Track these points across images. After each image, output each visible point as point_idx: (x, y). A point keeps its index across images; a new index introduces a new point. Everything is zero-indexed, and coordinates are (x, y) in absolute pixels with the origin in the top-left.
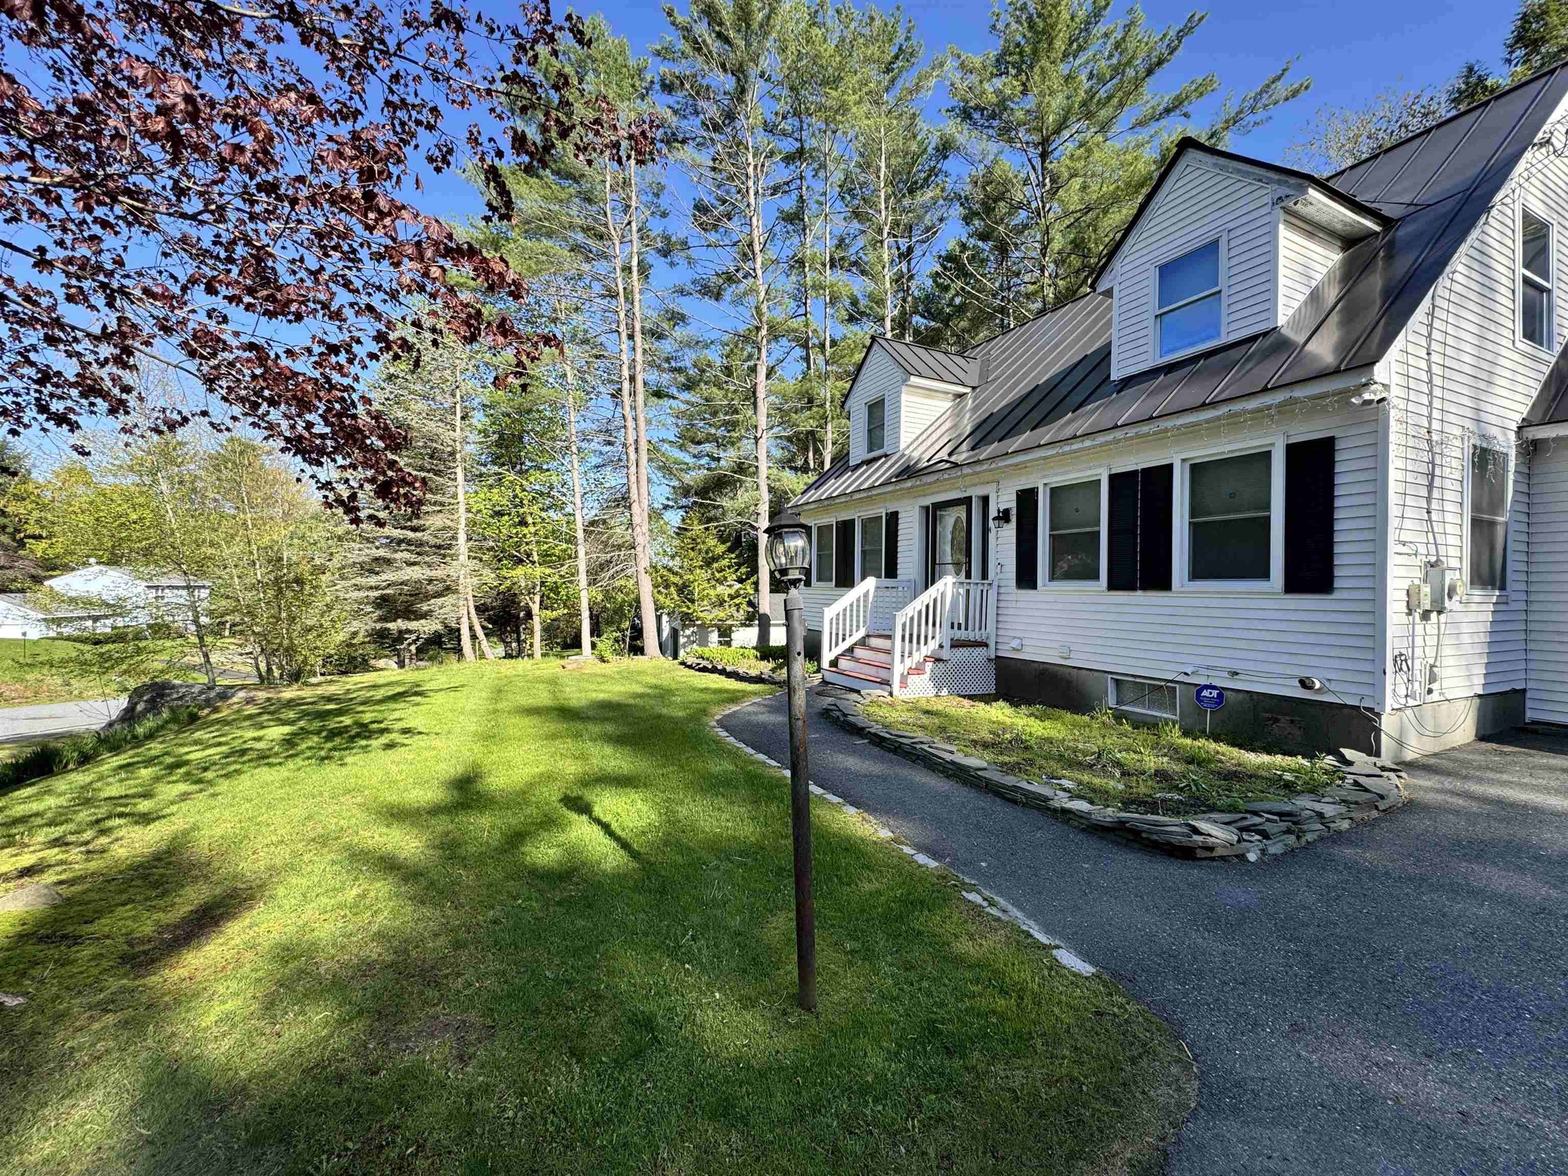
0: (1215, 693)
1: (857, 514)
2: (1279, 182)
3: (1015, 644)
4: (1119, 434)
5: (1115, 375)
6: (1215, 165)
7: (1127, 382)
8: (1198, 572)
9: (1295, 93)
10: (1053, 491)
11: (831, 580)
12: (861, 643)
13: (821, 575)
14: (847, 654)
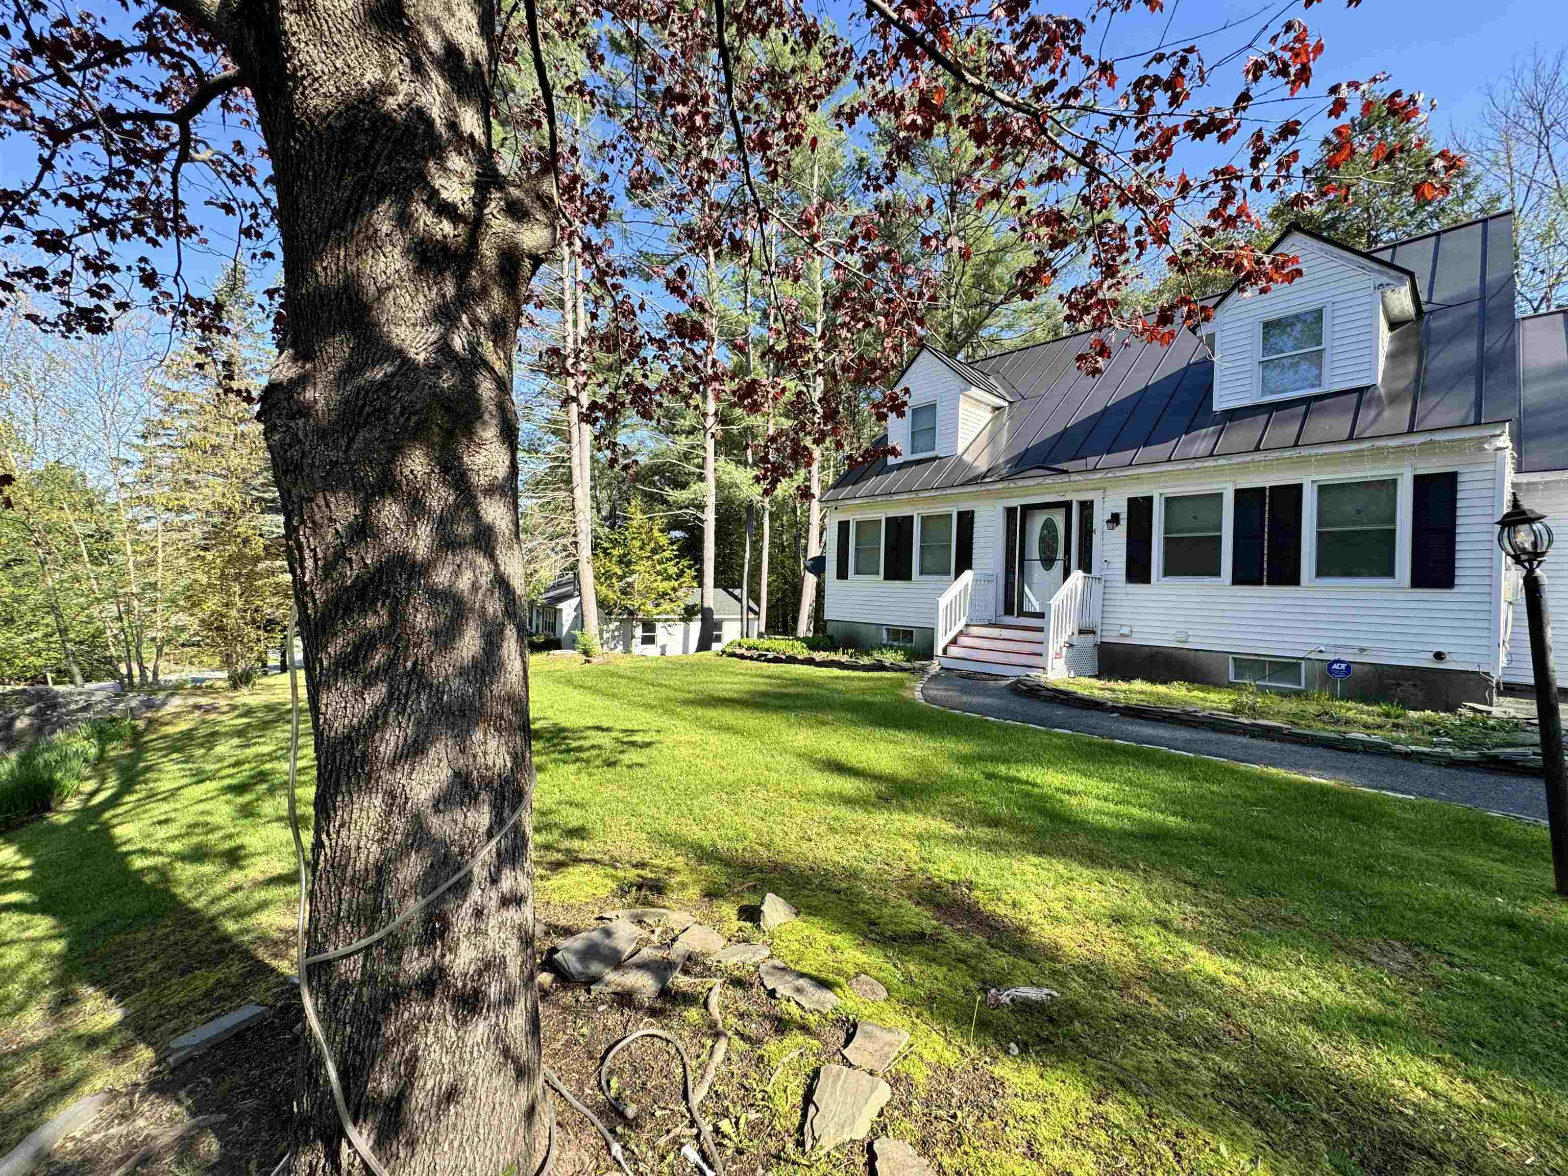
0: (1343, 666)
1: (917, 512)
2: (1380, 272)
3: (1123, 630)
4: (1258, 457)
5: (1219, 404)
6: (1321, 250)
7: (1233, 415)
8: (1322, 571)
10: (1167, 500)
11: (877, 573)
12: (961, 633)
13: (861, 568)
14: (954, 642)
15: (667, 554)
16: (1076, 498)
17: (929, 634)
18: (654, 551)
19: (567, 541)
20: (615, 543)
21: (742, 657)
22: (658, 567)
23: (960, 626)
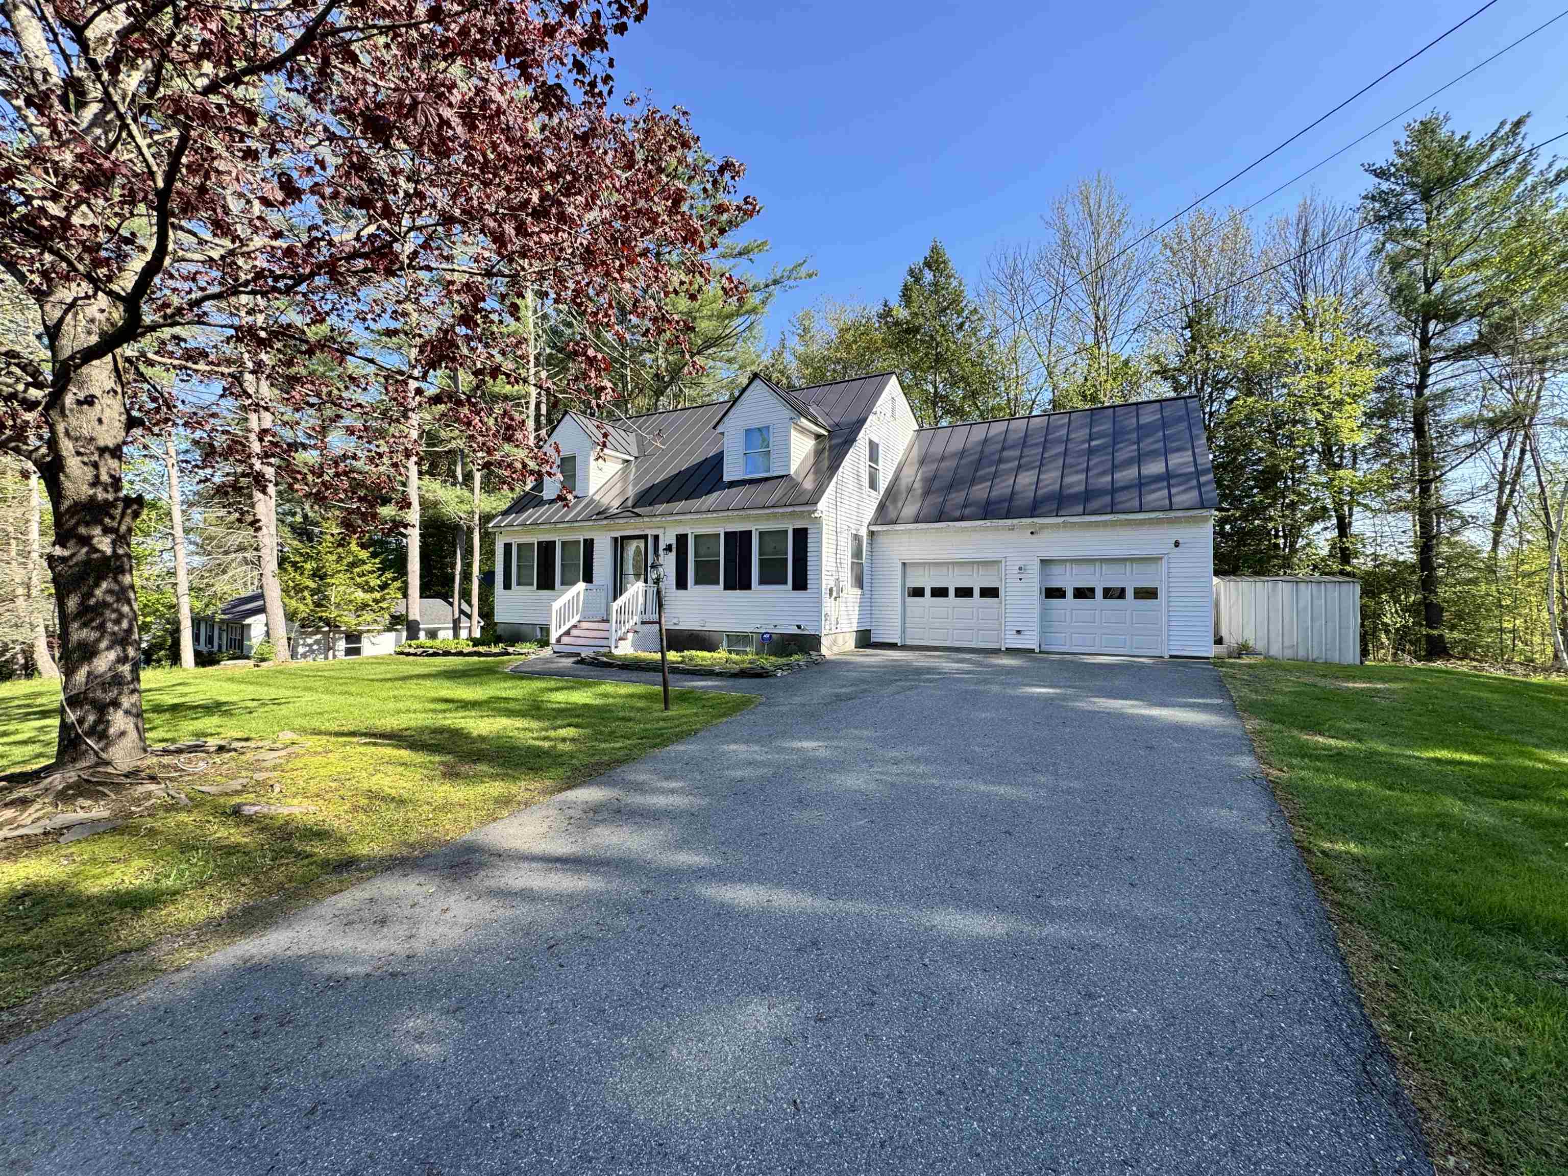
0: (768, 636)
1: (559, 538)
2: (791, 410)
3: (675, 621)
4: (730, 513)
5: (726, 478)
7: (732, 484)
8: (762, 582)
9: (810, 276)
10: (696, 536)
11: (532, 584)
12: (575, 626)
13: (522, 580)
14: (567, 633)
15: (368, 567)
16: (650, 532)
17: (545, 630)
18: (353, 565)
19: (249, 555)
20: (307, 557)
21: (408, 654)
22: (358, 580)
23: (573, 621)
